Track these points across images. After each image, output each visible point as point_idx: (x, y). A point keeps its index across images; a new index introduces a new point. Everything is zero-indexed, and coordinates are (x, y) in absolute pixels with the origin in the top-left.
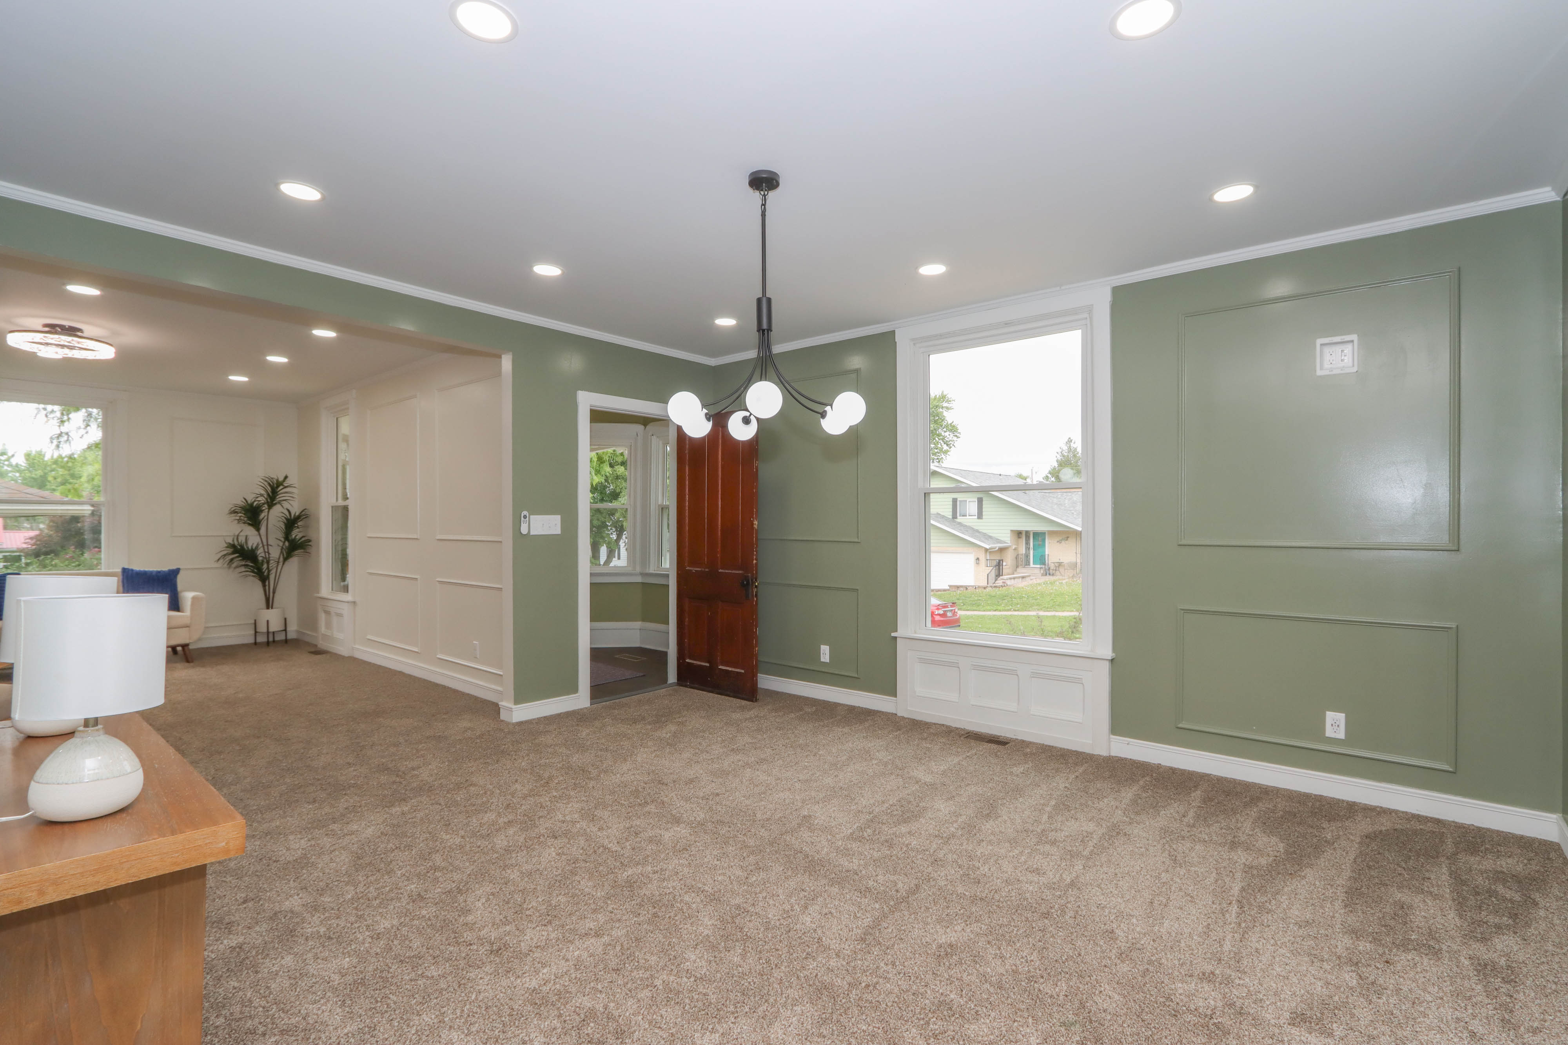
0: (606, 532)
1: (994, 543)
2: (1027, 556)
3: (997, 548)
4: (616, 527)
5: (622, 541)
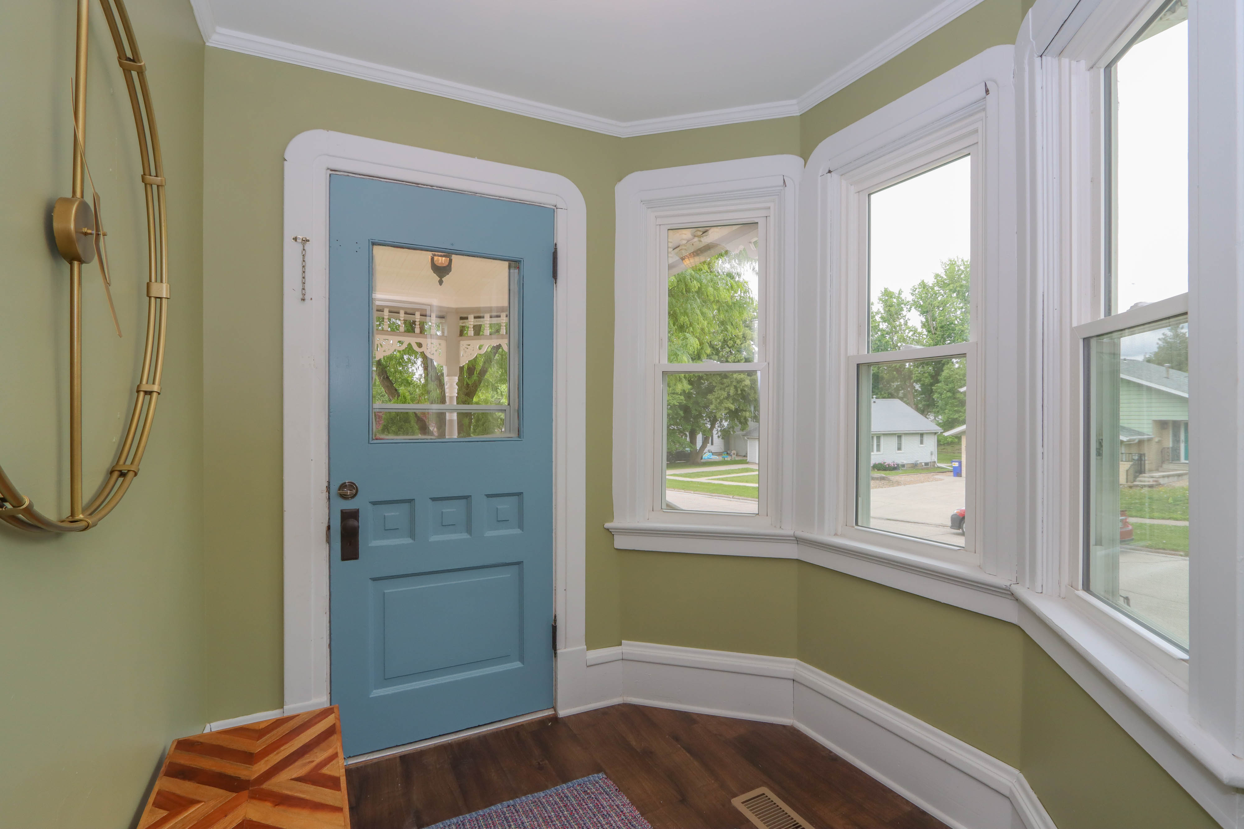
0: (702, 422)
1: (1133, 435)
2: (1175, 451)
3: (1137, 441)
4: (709, 418)
5: (715, 429)
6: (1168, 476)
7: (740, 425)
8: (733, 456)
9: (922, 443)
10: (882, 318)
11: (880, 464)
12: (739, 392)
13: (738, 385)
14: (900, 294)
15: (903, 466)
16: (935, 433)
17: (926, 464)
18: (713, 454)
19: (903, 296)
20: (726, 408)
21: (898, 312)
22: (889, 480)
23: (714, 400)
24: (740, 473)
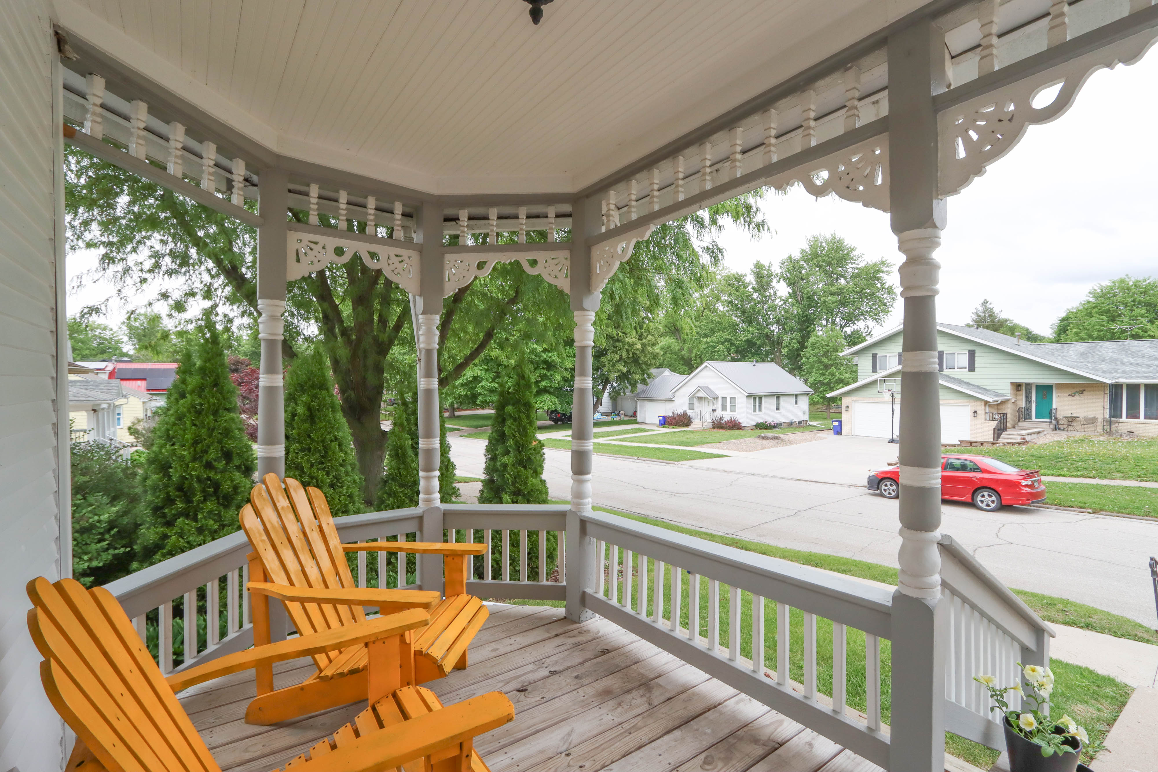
1: (993, 396)
2: (1028, 409)
3: (999, 401)
4: (602, 379)
6: (1031, 434)
7: (630, 387)
8: (622, 416)
9: (796, 403)
10: (753, 288)
11: (762, 423)
12: (631, 355)
13: (630, 349)
14: (769, 267)
15: (781, 424)
16: (807, 394)
17: (800, 423)
18: (603, 414)
19: (773, 269)
20: (619, 371)
21: (768, 284)
22: (782, 440)
23: (607, 363)
24: (634, 433)
